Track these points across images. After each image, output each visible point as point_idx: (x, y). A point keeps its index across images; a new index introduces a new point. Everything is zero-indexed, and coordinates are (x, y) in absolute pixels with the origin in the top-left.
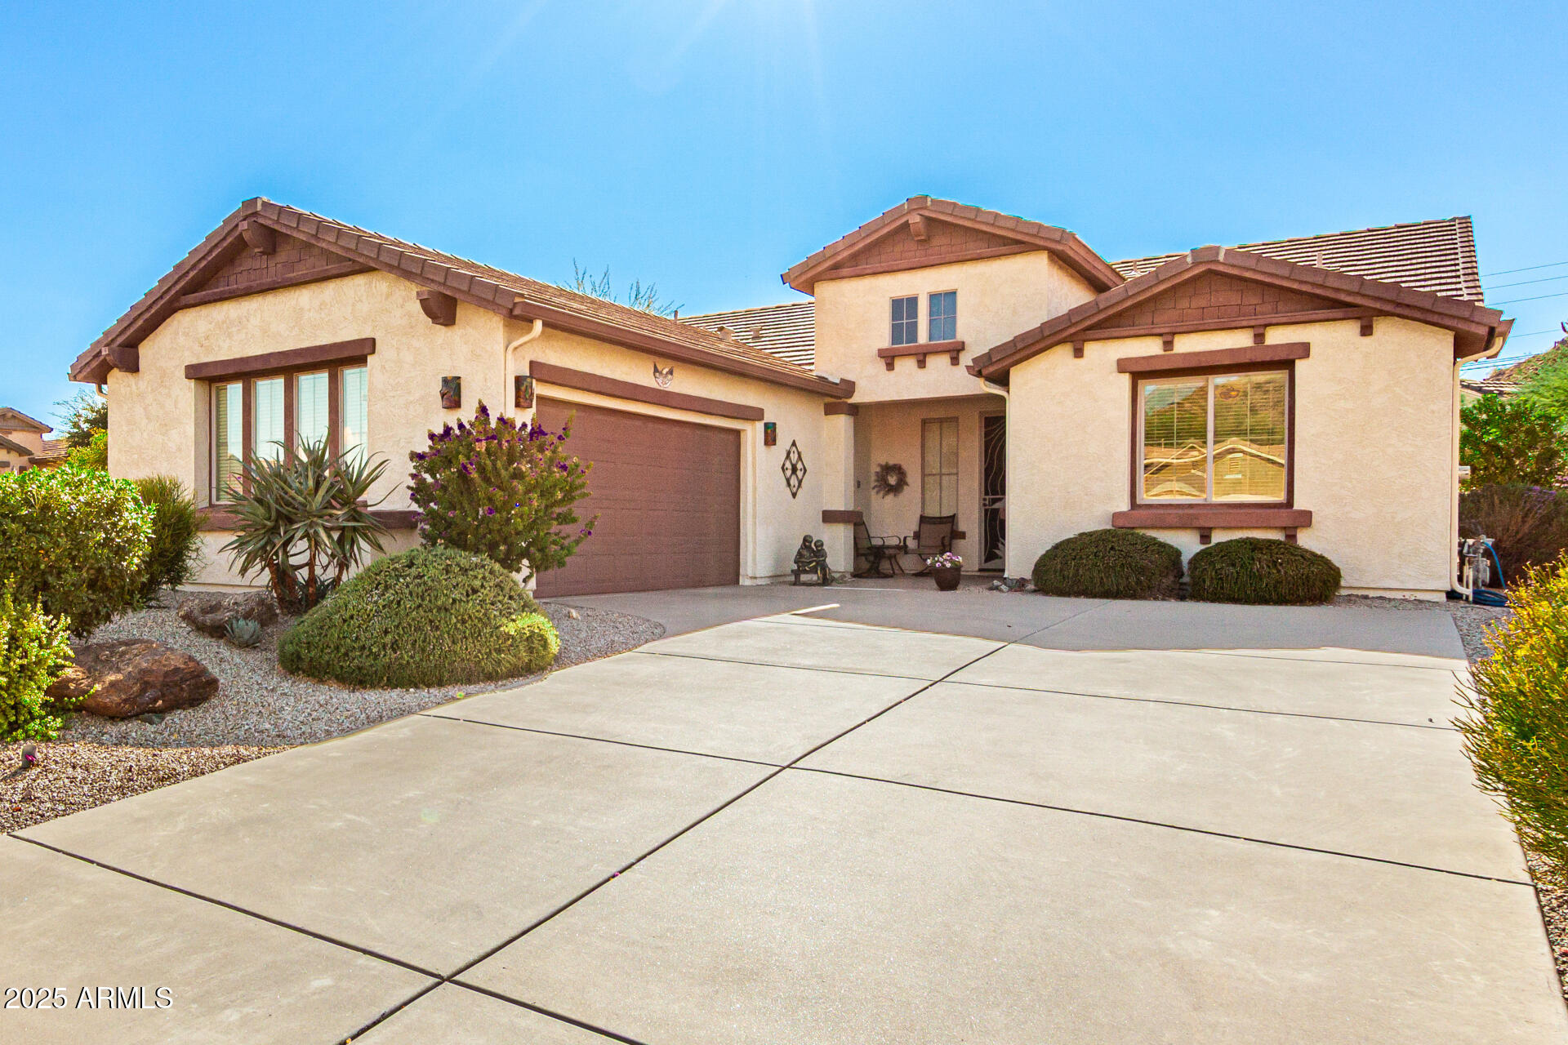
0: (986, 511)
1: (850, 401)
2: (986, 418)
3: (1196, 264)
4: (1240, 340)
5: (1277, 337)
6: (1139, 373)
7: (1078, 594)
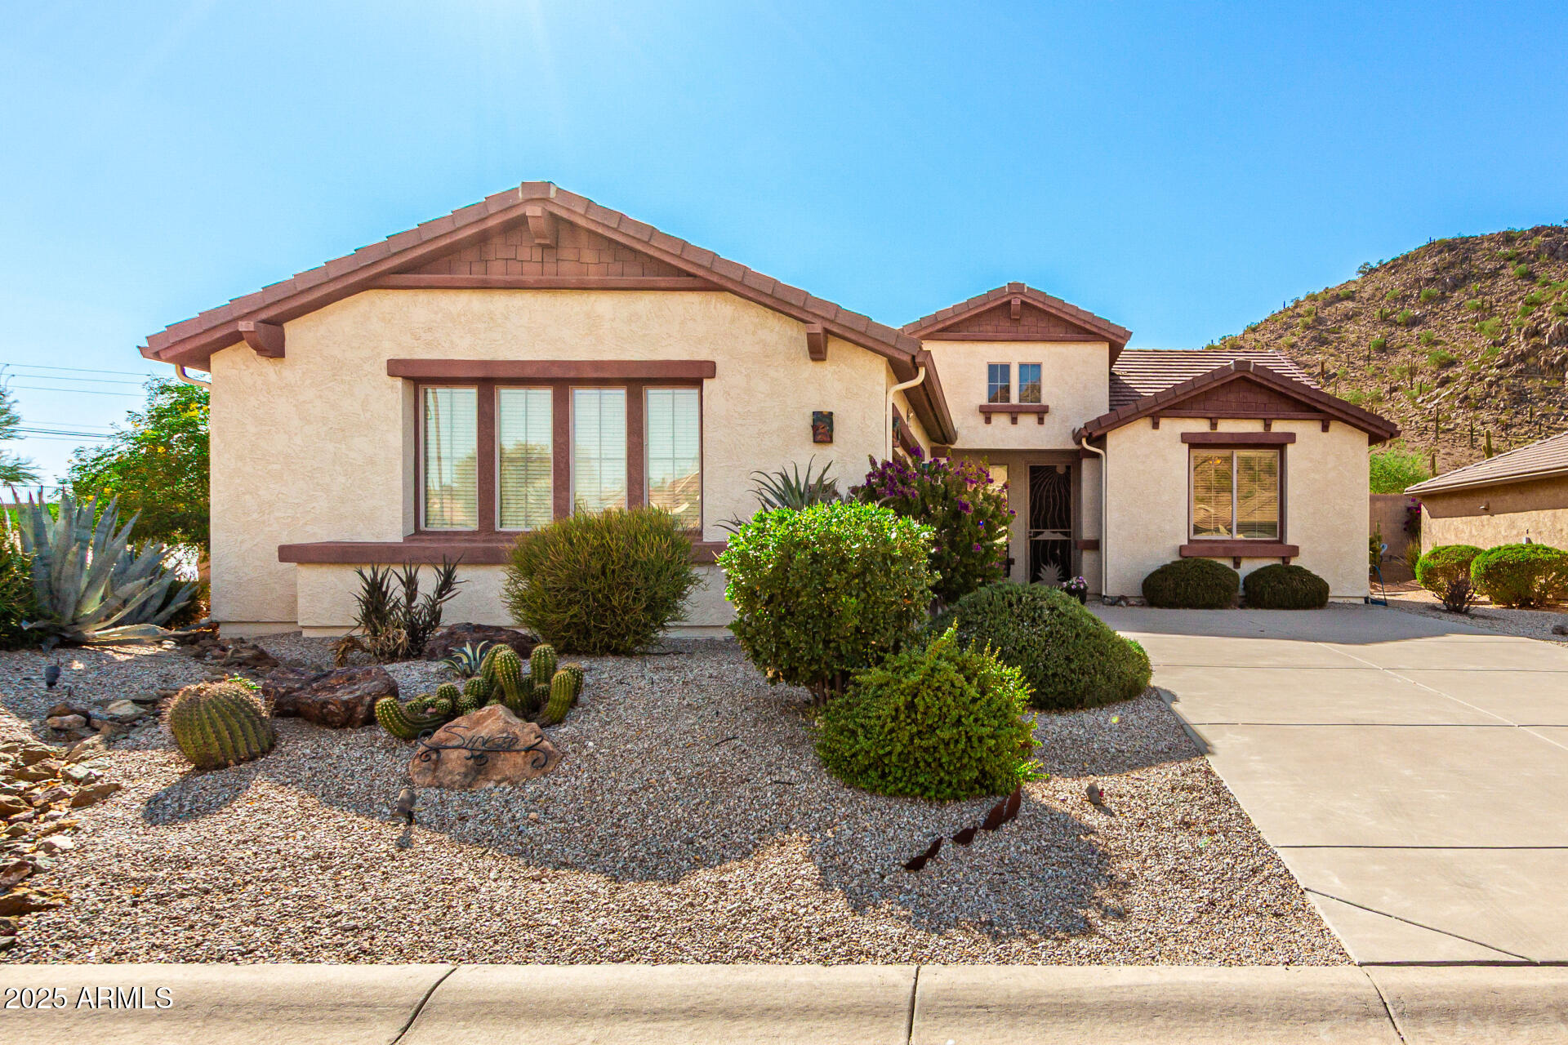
0: (1031, 541)
1: (953, 447)
2: (1031, 467)
3: (1237, 371)
4: (1254, 427)
5: (1278, 427)
6: (1194, 443)
7: (1185, 607)
